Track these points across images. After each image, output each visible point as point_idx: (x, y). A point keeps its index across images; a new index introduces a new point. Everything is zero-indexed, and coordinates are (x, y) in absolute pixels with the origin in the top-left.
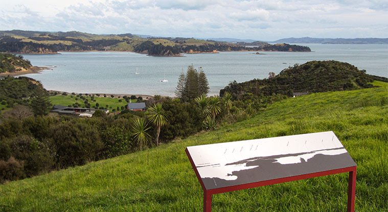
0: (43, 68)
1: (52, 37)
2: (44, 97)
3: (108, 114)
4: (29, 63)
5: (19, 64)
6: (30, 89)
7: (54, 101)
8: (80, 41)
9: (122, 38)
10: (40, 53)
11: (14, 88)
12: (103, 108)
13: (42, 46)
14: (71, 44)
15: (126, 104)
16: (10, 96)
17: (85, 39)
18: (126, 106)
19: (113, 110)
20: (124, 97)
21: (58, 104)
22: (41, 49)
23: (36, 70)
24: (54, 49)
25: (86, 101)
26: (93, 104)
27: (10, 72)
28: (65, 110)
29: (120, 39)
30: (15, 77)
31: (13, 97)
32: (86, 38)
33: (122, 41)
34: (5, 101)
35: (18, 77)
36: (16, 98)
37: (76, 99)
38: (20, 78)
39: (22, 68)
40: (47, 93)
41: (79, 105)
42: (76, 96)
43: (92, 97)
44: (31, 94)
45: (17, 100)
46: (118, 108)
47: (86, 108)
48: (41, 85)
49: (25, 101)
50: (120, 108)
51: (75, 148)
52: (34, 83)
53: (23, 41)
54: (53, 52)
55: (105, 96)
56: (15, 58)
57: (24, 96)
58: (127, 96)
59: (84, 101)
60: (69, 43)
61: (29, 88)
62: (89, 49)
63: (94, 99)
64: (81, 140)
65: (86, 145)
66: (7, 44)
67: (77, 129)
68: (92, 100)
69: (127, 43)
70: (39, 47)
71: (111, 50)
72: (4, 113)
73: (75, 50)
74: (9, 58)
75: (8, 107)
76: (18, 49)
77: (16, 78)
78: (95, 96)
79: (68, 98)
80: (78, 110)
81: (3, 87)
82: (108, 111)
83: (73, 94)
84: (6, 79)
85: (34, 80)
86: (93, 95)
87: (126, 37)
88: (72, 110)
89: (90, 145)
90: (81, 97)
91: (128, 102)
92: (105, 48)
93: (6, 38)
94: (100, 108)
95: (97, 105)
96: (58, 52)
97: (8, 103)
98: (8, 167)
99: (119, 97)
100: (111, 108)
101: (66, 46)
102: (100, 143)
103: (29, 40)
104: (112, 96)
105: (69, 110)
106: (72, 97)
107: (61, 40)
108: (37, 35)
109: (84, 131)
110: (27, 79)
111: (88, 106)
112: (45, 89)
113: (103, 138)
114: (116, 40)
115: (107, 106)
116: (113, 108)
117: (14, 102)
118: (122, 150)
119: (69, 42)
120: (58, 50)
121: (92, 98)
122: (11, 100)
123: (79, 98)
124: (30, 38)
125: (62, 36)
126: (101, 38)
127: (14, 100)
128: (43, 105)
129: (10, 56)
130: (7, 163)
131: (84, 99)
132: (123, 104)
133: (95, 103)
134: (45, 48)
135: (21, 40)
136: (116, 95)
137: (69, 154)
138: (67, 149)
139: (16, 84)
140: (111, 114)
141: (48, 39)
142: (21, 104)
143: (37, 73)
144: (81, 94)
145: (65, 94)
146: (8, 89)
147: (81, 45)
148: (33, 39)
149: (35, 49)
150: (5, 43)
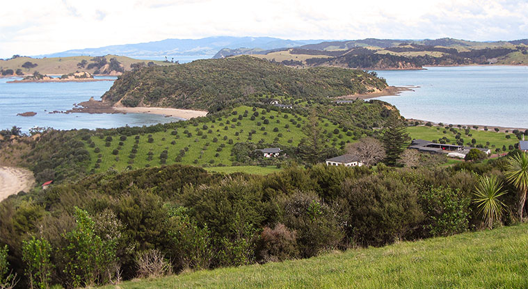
0: (403, 89)
1: (417, 46)
2: (400, 128)
3: (489, 155)
4: (384, 81)
5: (371, 84)
6: (384, 116)
7: (413, 134)
8: (453, 51)
9: (515, 46)
10: (399, 68)
11: (363, 114)
12: (481, 147)
13: (402, 58)
14: (441, 56)
15: (517, 142)
16: (358, 125)
17: (461, 49)
18: (517, 146)
19: (497, 150)
20: (513, 132)
21: (419, 137)
22: (400, 64)
23: (394, 91)
24: (418, 63)
25: (459, 135)
26: (467, 139)
27: (360, 93)
28: (428, 146)
29: (513, 47)
30: (365, 100)
31: (361, 126)
32: (462, 47)
33: (515, 51)
34: (352, 132)
35: (368, 100)
36: (365, 128)
37: (444, 132)
38: (371, 102)
39: (375, 89)
40: (405, 122)
41: (448, 141)
42: (444, 128)
43: (466, 130)
44: (384, 123)
45: (367, 130)
46: (504, 146)
47: (457, 146)
48: (397, 111)
49: (375, 132)
50: (507, 148)
51: (377, 217)
52: (389, 108)
53: (379, 52)
54: (416, 66)
55: (486, 129)
56: (367, 75)
57: (375, 125)
58: (520, 130)
59: (455, 135)
60: (438, 55)
61: (382, 115)
62: (467, 63)
63: (470, 133)
64: (387, 205)
65: (394, 214)
66: (358, 57)
67: (382, 188)
68: (466, 134)
69: (523, 53)
70: (399, 61)
71: (498, 63)
72: (349, 147)
73: (446, 64)
74: (359, 76)
75: (354, 139)
76: (372, 63)
77: (367, 102)
78: (472, 128)
79: (433, 131)
80: (446, 148)
81: (349, 112)
82: (489, 151)
83: (440, 124)
84: (354, 102)
85: (389, 105)
86: (469, 127)
87: (522, 44)
88: (438, 146)
89: (400, 215)
90: (452, 130)
91: (520, 139)
92: (489, 60)
93: (358, 50)
94: (477, 146)
95: (474, 141)
96: (423, 67)
97: (355, 134)
98: (273, 238)
99: (507, 131)
100: (493, 146)
101: (435, 58)
102: (418, 213)
103: (387, 52)
104: (497, 130)
105: (433, 146)
106: (438, 129)
107: (428, 50)
108: (397, 45)
109: (394, 191)
110: (380, 103)
111: (461, 143)
112: (402, 118)
113: (424, 204)
114: (506, 49)
115: (488, 143)
116: (497, 147)
117: (362, 133)
118: (453, 226)
119: (438, 52)
120: (424, 65)
121: (467, 132)
122: (359, 130)
123: (449, 130)
124: (387, 49)
125: (430, 45)
126: (484, 47)
127: (363, 130)
128: (398, 138)
129: (360, 72)
130: (273, 232)
131: (455, 132)
132: (513, 141)
133: (471, 139)
134: (406, 62)
135: (376, 51)
136: (503, 128)
137: (368, 225)
138: (365, 218)
139: (366, 109)
140: (494, 155)
141: (410, 50)
142: (370, 136)
143: (394, 95)
144: (451, 126)
145: (429, 124)
146: (357, 116)
147: (455, 56)
148: (391, 50)
149: (393, 64)
150: (356, 56)
